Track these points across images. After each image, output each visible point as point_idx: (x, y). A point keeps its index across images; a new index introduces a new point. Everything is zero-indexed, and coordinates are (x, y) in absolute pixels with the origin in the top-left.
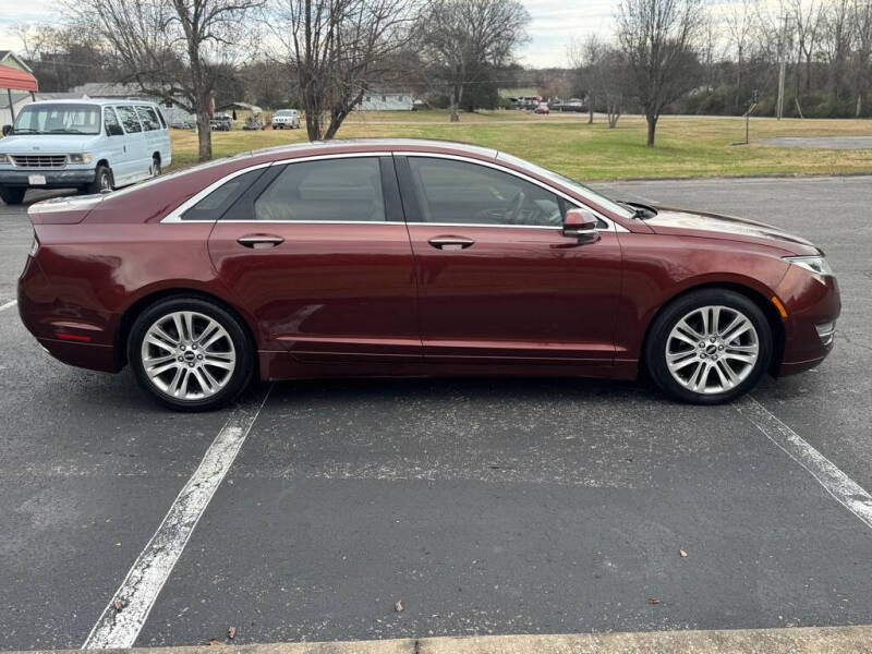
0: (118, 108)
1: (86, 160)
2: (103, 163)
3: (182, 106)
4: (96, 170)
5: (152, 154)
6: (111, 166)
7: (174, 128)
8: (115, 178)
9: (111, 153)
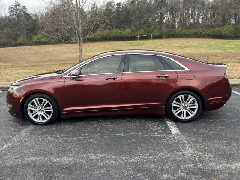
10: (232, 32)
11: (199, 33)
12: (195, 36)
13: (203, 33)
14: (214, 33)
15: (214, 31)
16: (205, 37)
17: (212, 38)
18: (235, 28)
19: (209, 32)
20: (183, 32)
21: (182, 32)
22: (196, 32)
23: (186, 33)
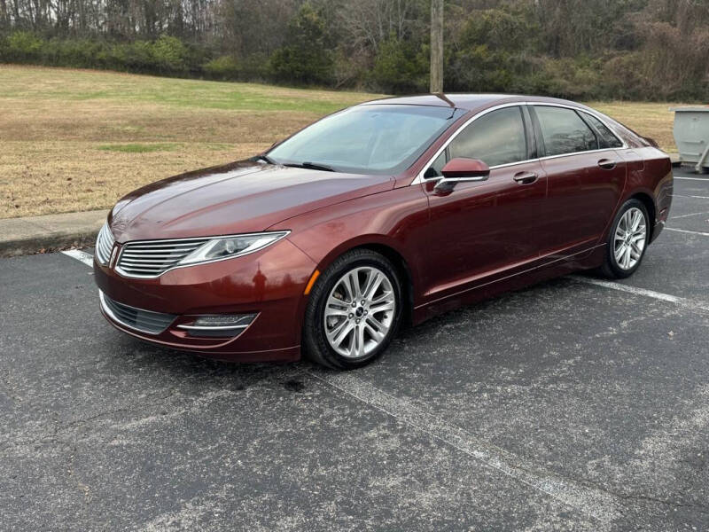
10: (180, 57)
11: (88, 53)
12: (77, 63)
13: (102, 55)
14: (134, 58)
15: (132, 53)
16: (108, 69)
17: (130, 72)
18: (186, 46)
19: (117, 51)
20: (35, 45)
21: (32, 46)
22: (78, 48)
23: (45, 51)
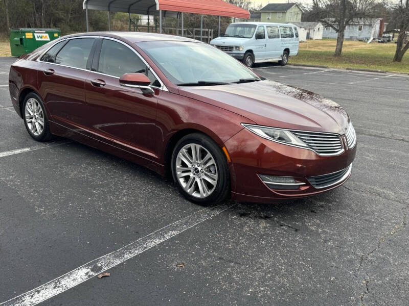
0: (267, 27)
1: (241, 49)
2: (250, 51)
3: (334, 28)
4: (245, 54)
5: (284, 48)
6: (254, 53)
7: (360, 40)
8: (256, 59)
9: (255, 47)
